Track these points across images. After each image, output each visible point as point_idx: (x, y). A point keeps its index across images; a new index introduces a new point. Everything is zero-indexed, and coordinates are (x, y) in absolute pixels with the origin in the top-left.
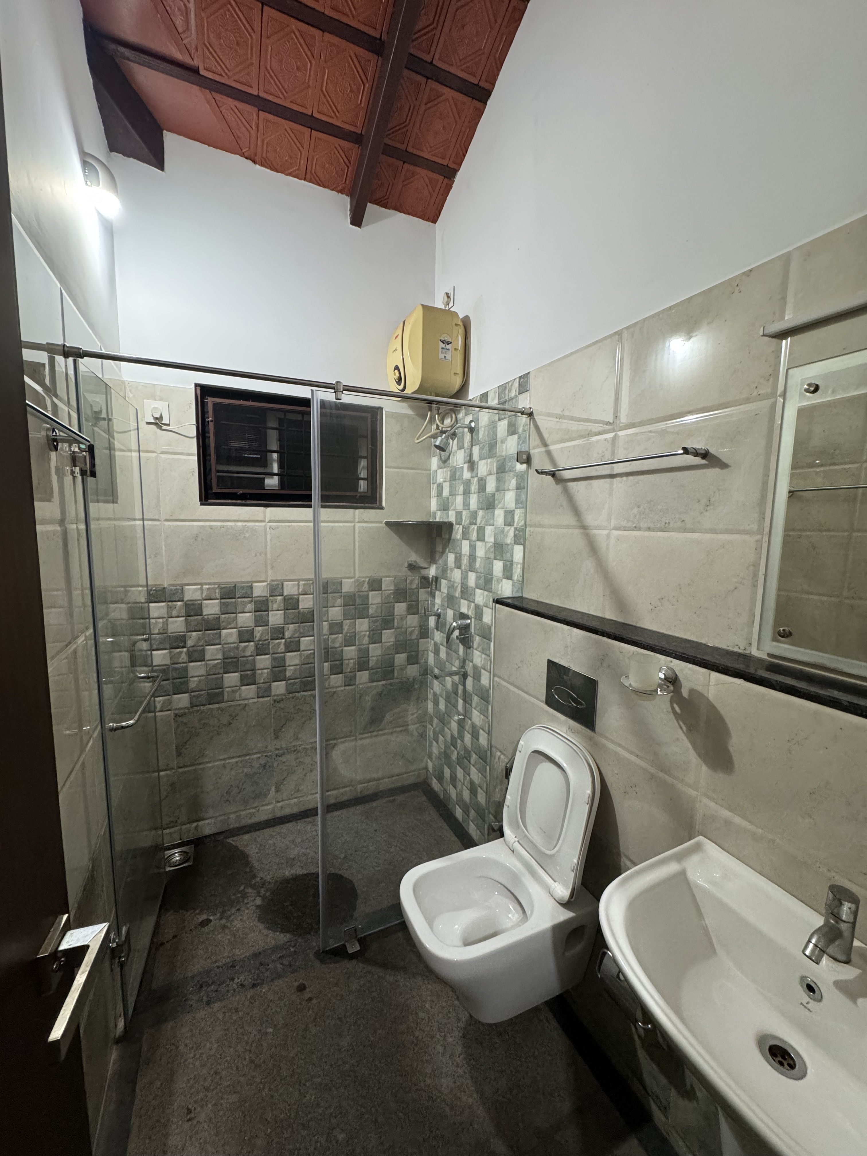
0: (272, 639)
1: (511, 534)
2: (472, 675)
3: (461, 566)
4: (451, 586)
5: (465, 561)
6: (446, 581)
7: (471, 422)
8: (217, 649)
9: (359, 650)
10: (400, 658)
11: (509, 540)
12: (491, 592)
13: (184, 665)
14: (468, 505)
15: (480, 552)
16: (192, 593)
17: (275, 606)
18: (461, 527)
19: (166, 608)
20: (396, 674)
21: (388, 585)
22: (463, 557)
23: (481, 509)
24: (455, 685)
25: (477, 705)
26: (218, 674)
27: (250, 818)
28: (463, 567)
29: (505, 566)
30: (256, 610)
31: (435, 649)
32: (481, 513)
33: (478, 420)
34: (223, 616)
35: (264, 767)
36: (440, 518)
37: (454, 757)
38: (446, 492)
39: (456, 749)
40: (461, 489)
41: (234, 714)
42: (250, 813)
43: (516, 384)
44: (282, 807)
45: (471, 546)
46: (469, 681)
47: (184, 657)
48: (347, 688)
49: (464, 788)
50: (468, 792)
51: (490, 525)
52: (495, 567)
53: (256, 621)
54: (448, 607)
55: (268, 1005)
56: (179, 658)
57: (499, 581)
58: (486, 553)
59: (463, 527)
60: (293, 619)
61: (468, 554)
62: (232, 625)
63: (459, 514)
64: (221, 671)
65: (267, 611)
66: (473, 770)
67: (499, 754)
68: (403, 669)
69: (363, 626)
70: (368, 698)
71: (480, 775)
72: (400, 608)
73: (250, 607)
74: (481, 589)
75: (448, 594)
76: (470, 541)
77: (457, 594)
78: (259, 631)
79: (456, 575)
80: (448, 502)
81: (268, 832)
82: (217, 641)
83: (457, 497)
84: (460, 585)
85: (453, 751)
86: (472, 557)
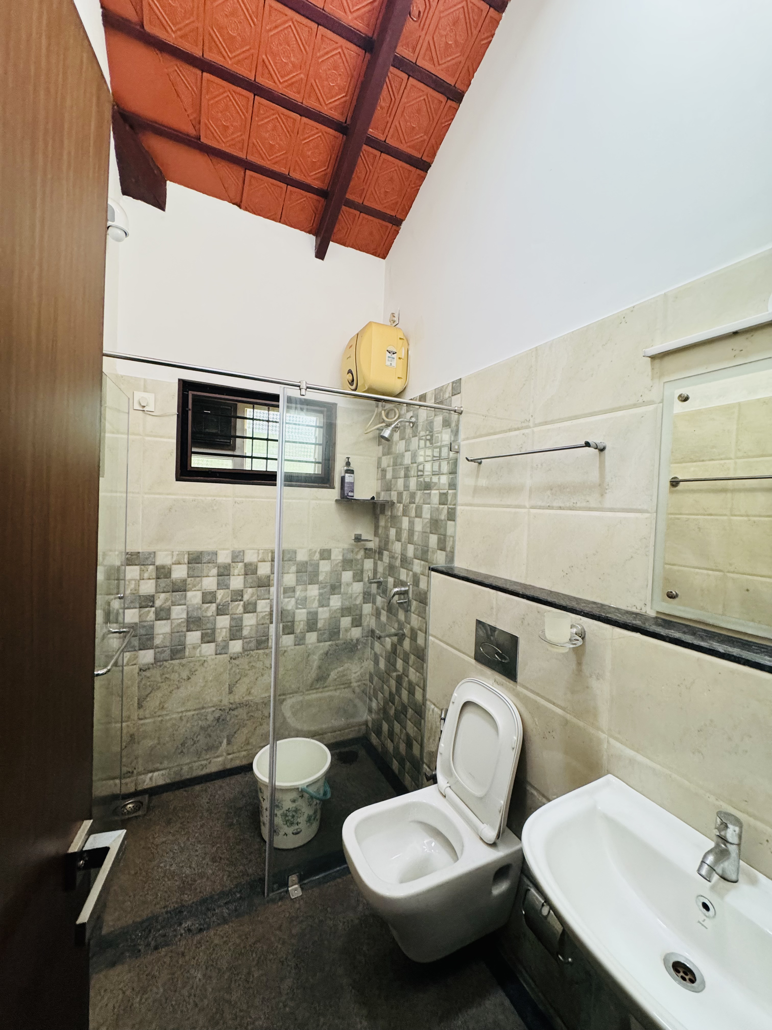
0: (231, 601)
1: (445, 512)
2: (409, 636)
3: (401, 539)
4: (392, 557)
5: (405, 535)
6: (388, 553)
7: (412, 417)
8: (182, 609)
9: (309, 613)
10: (346, 622)
11: (443, 516)
12: (427, 562)
13: (151, 623)
14: (408, 487)
15: (418, 526)
16: (163, 559)
17: (236, 572)
18: (402, 505)
19: (138, 571)
20: (341, 636)
21: (337, 556)
22: (403, 531)
23: (420, 490)
24: (394, 647)
25: (414, 663)
26: (182, 632)
27: (202, 769)
28: (403, 540)
29: (439, 540)
30: (219, 574)
31: (377, 614)
32: (419, 493)
33: (418, 416)
34: (189, 579)
35: (218, 720)
36: (384, 498)
37: (392, 712)
38: (389, 476)
39: (394, 704)
40: (402, 473)
41: (193, 670)
42: (202, 765)
43: (450, 388)
44: (232, 759)
45: (410, 522)
46: (407, 643)
47: (152, 616)
48: (297, 647)
49: (401, 741)
50: (404, 745)
51: (427, 504)
52: (431, 540)
53: (218, 584)
54: (389, 575)
55: (214, 950)
56: (147, 617)
57: (433, 552)
58: (423, 528)
59: (404, 506)
60: (252, 583)
61: (407, 529)
62: (197, 588)
63: (400, 494)
64: (185, 629)
65: (229, 575)
66: (409, 724)
67: (433, 706)
68: (347, 630)
69: (313, 591)
70: (316, 657)
71: (415, 728)
72: (347, 576)
73: (214, 571)
74: (419, 559)
75: (389, 563)
76: (410, 517)
77: (398, 563)
78: (220, 594)
79: (397, 547)
80: (391, 485)
81: (218, 783)
82: (183, 602)
83: (399, 480)
84: (400, 556)
85: (391, 707)
86: (411, 532)
